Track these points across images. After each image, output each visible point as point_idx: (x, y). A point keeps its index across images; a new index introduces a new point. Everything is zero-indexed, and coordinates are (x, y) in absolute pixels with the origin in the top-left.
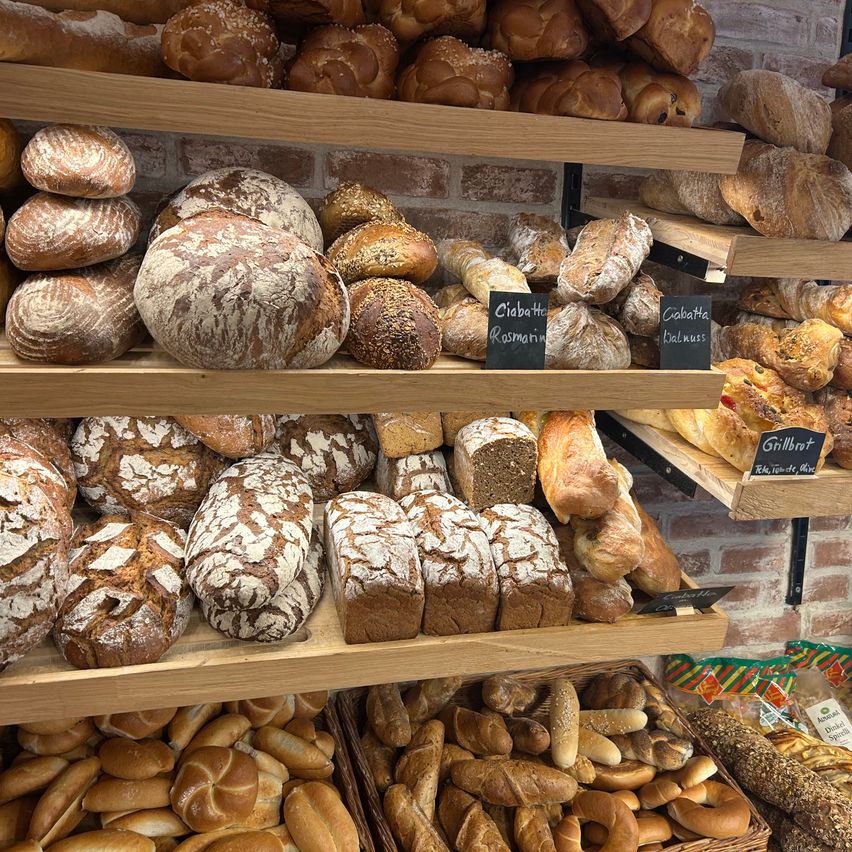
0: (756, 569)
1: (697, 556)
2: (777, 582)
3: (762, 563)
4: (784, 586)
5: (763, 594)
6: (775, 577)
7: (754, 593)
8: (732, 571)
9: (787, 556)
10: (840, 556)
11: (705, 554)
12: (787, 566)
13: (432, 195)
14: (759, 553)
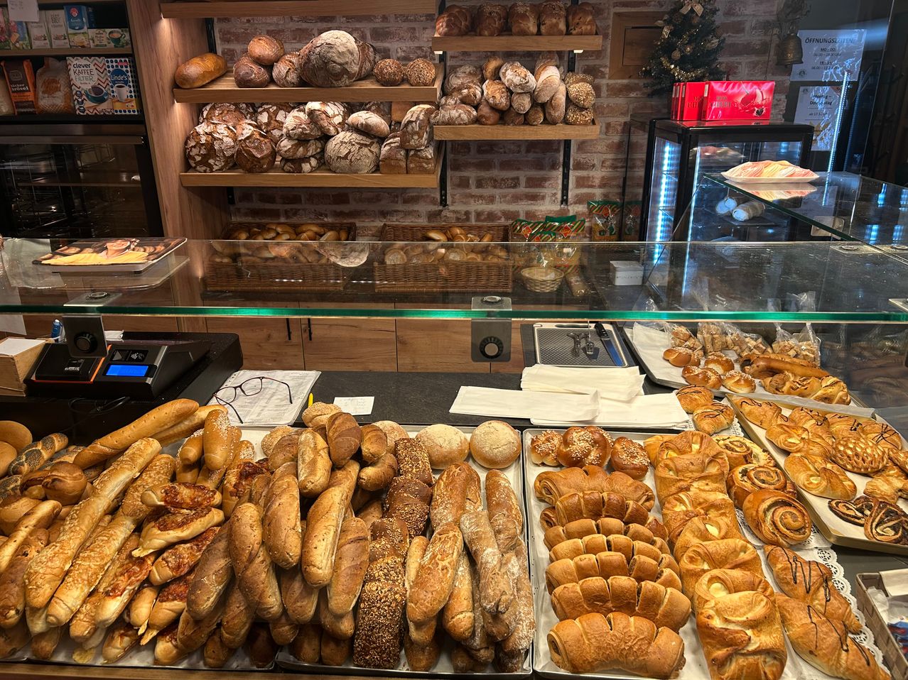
0: (543, 187)
1: (513, 179)
2: (555, 194)
3: (547, 184)
4: (559, 196)
5: (548, 199)
6: (555, 191)
7: (543, 198)
8: (530, 187)
9: (560, 181)
10: (590, 183)
11: (518, 178)
12: (560, 187)
13: (382, 21)
14: (545, 179)
